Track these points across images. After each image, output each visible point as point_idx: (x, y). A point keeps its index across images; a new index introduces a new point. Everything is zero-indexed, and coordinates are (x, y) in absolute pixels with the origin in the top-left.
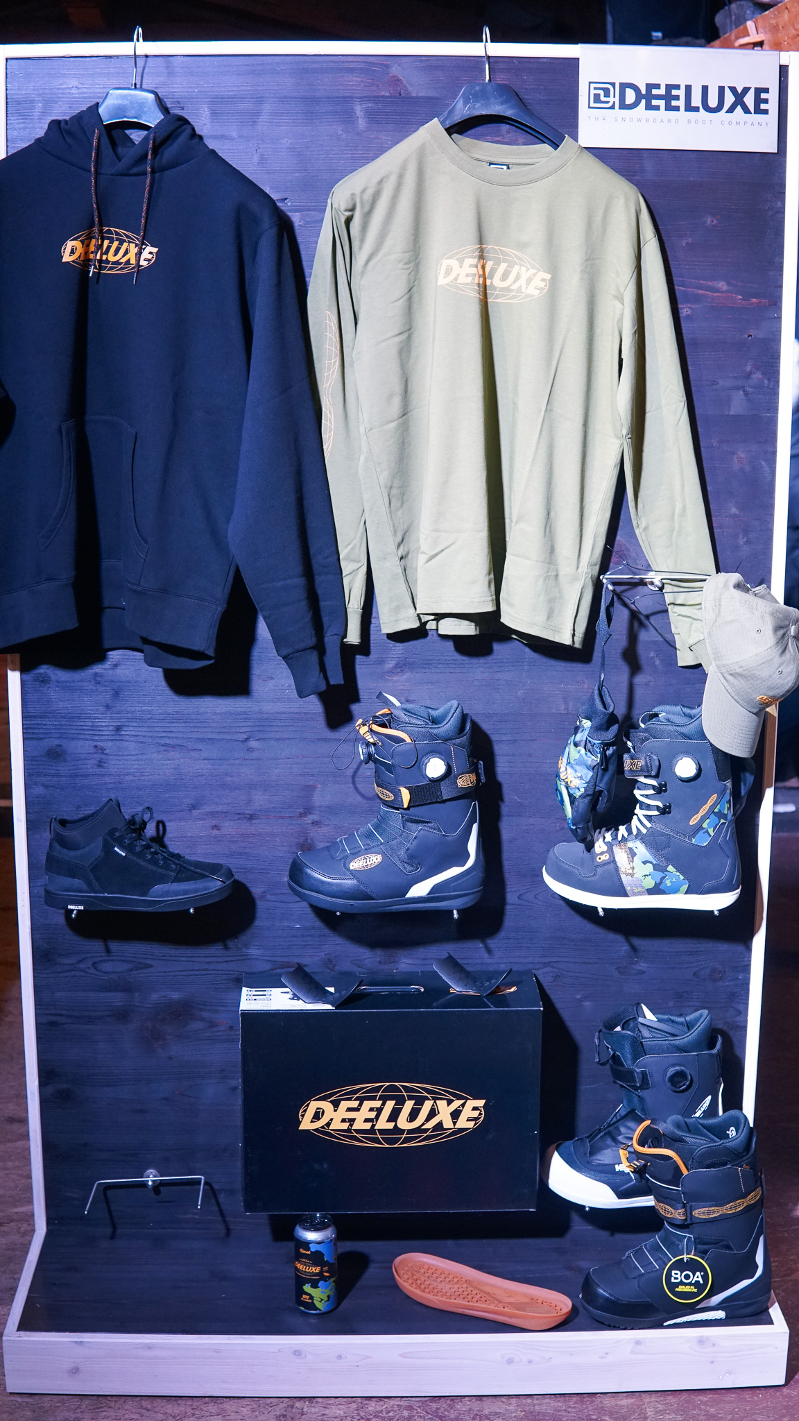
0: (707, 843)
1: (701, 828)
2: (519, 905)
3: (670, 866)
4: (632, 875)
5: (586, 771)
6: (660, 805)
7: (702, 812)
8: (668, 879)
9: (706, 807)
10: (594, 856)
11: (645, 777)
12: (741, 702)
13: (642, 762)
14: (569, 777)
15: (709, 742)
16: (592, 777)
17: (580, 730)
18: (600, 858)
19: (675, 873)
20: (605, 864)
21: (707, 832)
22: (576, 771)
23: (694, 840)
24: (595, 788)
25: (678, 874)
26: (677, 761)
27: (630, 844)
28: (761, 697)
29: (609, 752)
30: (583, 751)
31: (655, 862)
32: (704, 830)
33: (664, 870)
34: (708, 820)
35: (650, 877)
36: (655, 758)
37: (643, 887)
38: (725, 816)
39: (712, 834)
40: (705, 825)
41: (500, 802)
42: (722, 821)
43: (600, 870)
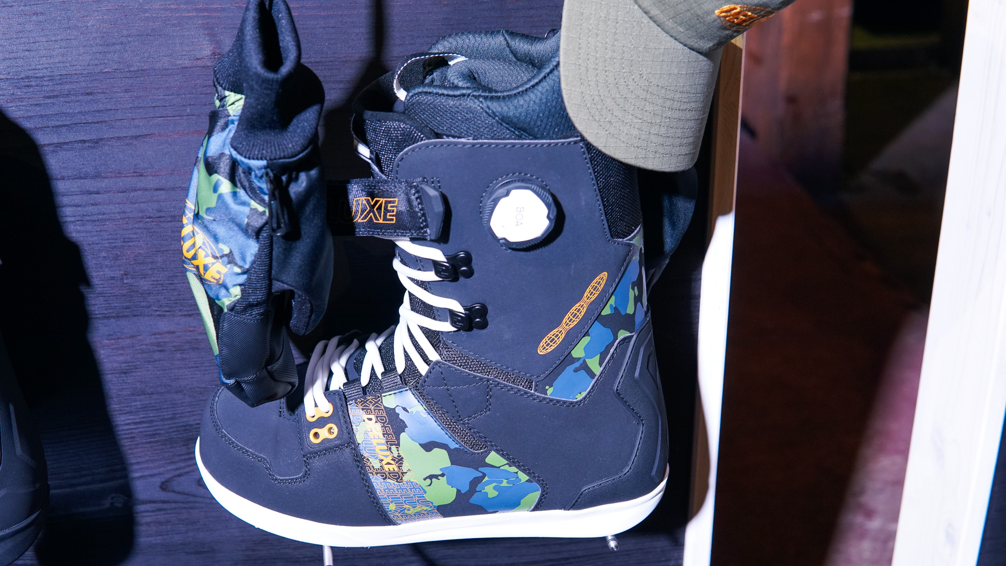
0: (584, 394)
1: (568, 359)
2: (164, 502)
3: (493, 453)
4: (398, 476)
5: (241, 238)
6: (456, 306)
7: (569, 322)
8: (488, 483)
9: (581, 308)
10: (303, 427)
11: (413, 240)
12: (670, 24)
13: (398, 204)
14: (201, 253)
15: (583, 139)
16: (258, 256)
17: (221, 123)
18: (316, 435)
19: (507, 468)
20: (327, 448)
21: (585, 367)
22: (216, 239)
23: (550, 391)
24: (270, 285)
25: (514, 469)
26: (496, 202)
27: (390, 400)
28: (726, 7)
29: (299, 186)
30: (226, 187)
31: (453, 445)
32: (577, 365)
33: (479, 463)
34: (586, 340)
35: (443, 480)
36: (432, 193)
37: (426, 503)
38: (627, 322)
39: (597, 370)
40: (578, 352)
41: (84, 289)
42: (623, 334)
43: (317, 463)
